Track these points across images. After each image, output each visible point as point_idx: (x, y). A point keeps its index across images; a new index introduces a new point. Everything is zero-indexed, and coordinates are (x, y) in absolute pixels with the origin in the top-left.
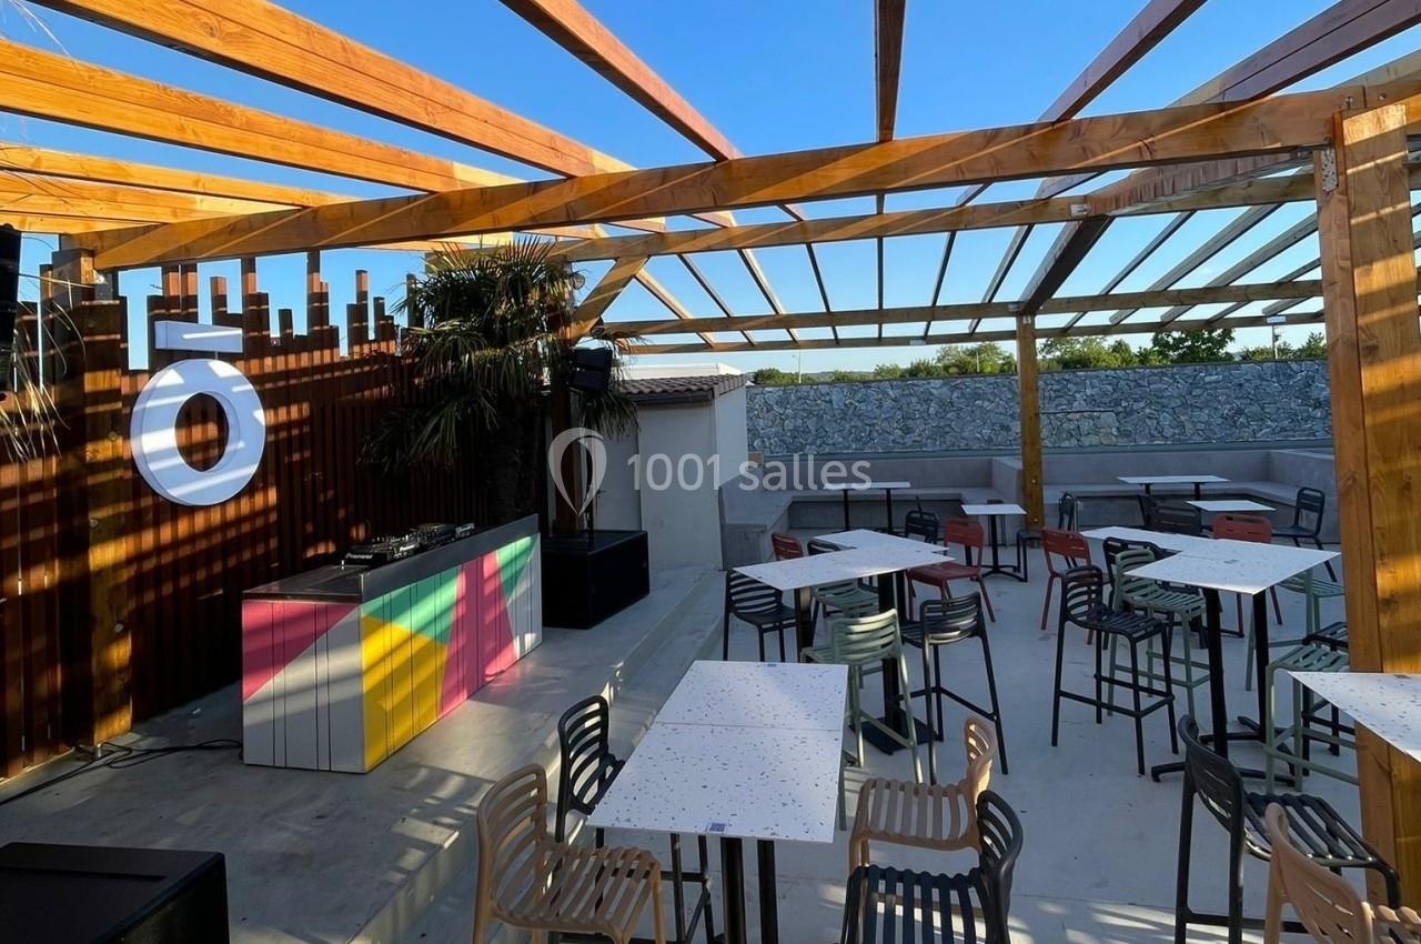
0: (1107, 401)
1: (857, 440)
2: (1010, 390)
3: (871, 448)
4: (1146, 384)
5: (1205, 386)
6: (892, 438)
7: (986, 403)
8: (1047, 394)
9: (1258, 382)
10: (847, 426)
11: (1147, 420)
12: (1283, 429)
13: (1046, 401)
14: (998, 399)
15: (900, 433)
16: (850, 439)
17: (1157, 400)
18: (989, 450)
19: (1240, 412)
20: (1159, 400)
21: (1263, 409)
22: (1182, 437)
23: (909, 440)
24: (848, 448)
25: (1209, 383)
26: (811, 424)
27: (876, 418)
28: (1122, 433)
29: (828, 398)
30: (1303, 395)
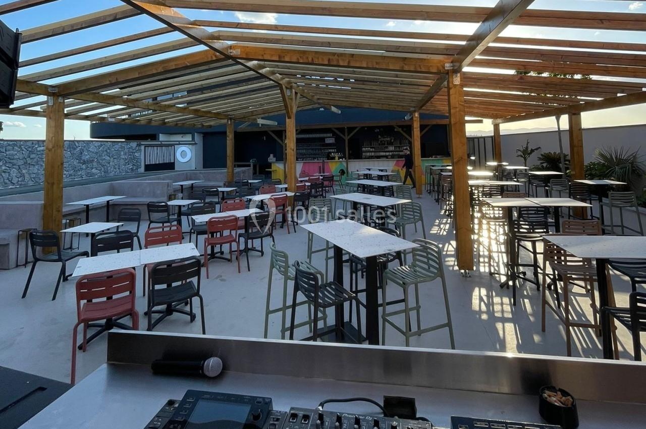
4: (4, 151)
11: (3, 174)
12: (70, 175)
20: (12, 161)
22: (23, 183)
25: (40, 151)
30: (79, 158)
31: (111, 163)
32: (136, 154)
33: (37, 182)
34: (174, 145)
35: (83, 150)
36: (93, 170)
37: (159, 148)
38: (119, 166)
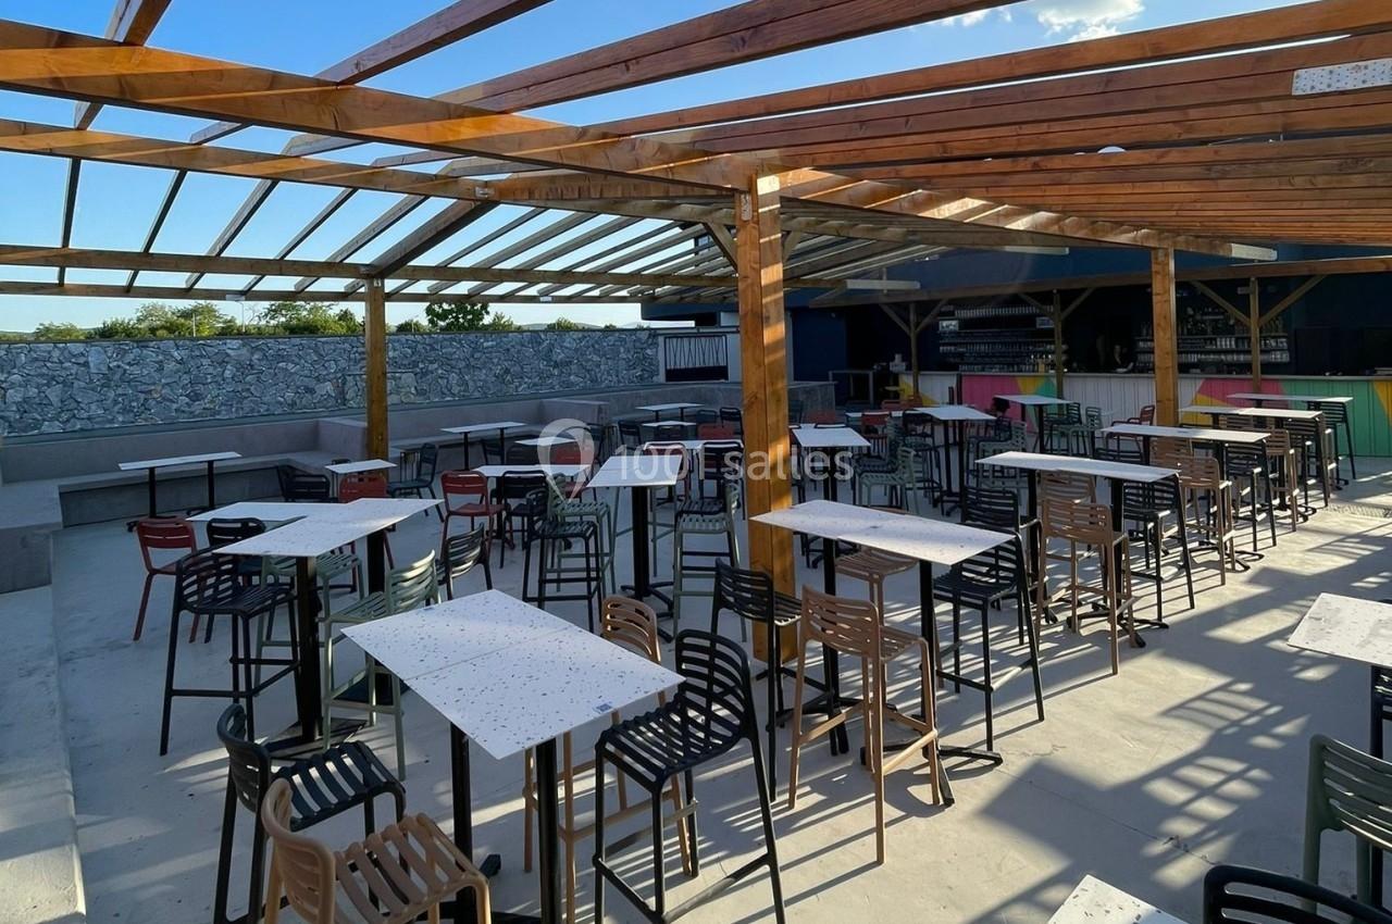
0: (406, 362)
1: (125, 411)
2: (316, 352)
3: (145, 420)
5: (484, 351)
6: (175, 406)
7: (291, 366)
8: (352, 356)
9: (519, 348)
10: (112, 394)
11: (439, 380)
12: (535, 385)
13: (352, 363)
14: (303, 361)
15: (187, 400)
16: (116, 409)
17: (447, 362)
18: (293, 413)
19: (507, 371)
20: (449, 362)
21: (522, 368)
22: (466, 394)
23: (197, 407)
24: (111, 421)
25: (487, 348)
26: (54, 394)
27: (154, 384)
28: (420, 392)
29: (82, 360)
30: (548, 357)
31: (602, 367)
32: (648, 351)
33: (485, 393)
34: (725, 333)
35: (553, 345)
36: (572, 377)
37: (693, 340)
38: (617, 371)
